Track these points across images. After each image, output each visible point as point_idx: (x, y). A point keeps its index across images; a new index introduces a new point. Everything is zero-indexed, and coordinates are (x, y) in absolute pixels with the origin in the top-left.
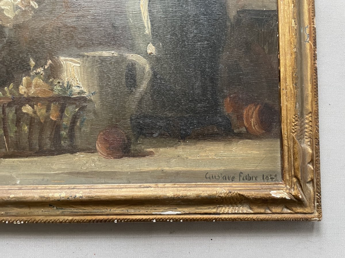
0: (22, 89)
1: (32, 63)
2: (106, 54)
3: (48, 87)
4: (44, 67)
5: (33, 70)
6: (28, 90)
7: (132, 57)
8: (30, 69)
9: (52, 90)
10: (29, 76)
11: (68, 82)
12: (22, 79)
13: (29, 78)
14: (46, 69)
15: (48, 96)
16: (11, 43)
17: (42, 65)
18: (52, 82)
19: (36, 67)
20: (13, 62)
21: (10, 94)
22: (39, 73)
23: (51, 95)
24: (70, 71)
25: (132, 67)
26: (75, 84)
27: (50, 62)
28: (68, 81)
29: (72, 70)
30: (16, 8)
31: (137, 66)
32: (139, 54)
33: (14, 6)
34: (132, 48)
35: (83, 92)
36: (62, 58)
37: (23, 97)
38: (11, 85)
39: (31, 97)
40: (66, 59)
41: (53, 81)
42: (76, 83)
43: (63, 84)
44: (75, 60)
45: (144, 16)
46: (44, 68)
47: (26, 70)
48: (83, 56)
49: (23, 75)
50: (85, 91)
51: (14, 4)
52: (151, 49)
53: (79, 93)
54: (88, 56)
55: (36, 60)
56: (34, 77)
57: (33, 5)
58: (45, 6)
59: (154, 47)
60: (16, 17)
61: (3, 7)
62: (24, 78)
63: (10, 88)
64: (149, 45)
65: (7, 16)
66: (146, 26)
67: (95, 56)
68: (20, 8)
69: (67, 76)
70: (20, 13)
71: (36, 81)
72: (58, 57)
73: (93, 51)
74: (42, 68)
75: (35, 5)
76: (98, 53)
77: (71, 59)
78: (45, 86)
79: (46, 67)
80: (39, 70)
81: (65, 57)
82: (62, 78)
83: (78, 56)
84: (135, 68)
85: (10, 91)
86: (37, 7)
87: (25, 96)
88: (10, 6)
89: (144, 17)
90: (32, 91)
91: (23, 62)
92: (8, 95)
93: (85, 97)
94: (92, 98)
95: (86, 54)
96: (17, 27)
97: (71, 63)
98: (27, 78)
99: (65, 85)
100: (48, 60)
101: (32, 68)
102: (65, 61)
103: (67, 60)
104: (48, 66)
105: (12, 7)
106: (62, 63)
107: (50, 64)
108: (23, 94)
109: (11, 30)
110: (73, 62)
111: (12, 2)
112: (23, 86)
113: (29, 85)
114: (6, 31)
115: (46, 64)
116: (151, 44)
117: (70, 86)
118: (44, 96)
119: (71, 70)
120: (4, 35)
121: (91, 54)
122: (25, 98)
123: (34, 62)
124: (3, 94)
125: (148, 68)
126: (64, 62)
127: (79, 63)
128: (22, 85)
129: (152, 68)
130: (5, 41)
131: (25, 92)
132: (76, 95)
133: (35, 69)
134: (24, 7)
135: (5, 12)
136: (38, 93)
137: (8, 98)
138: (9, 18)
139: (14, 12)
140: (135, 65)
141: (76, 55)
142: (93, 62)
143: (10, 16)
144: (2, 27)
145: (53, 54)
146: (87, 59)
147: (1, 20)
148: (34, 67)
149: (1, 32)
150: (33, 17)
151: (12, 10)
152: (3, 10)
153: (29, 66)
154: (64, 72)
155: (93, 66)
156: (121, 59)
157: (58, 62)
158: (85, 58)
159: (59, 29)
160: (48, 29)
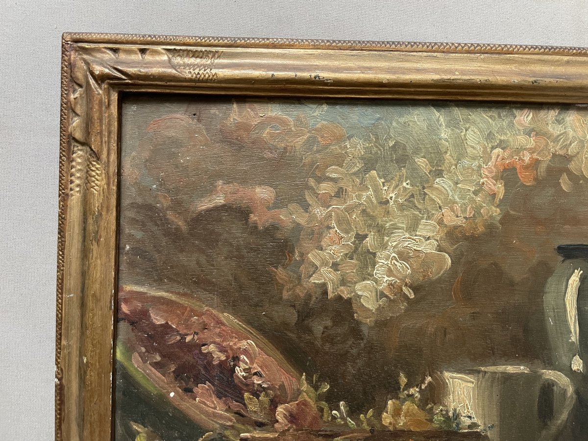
0: (387, 419)
1: (403, 380)
2: (510, 369)
3: (425, 416)
4: (421, 386)
5: (404, 390)
6: (396, 420)
7: (550, 374)
8: (399, 388)
9: (431, 421)
10: (397, 399)
11: (455, 410)
12: (386, 404)
13: (398, 402)
14: (423, 389)
15: (424, 429)
16: (372, 349)
17: (416, 383)
18: (431, 409)
19: (408, 386)
20: (374, 377)
21: (368, 425)
22: (412, 395)
23: (428, 428)
24: (458, 393)
25: (548, 388)
26: (464, 413)
27: (429, 379)
28: (455, 408)
30: (380, 295)
31: (555, 388)
32: (559, 371)
33: (377, 292)
34: (550, 364)
35: (474, 425)
36: (447, 374)
37: (387, 430)
38: (370, 412)
39: (399, 431)
40: (454, 375)
41: (432, 407)
42: (466, 411)
43: (447, 411)
44: (466, 377)
45: (570, 315)
46: (421, 388)
47: (394, 390)
48: (479, 372)
49: (389, 396)
50: (479, 423)
51: (376, 289)
52: (577, 364)
53: (470, 427)
54: (485, 372)
55: (408, 376)
56: (405, 400)
57: (407, 293)
58: (426, 295)
59: (581, 361)
60: (380, 309)
61: (360, 293)
62: (390, 402)
63: (368, 416)
64: (575, 358)
65: (366, 307)
66: (573, 330)
67: (495, 373)
68: (387, 296)
69: (453, 401)
70: (387, 304)
71: (407, 406)
72: (441, 372)
73: (494, 364)
74: (417, 388)
75: (410, 293)
76: (501, 368)
77: (461, 376)
78: (422, 416)
79: (423, 387)
80: (412, 391)
81: (450, 372)
82: (446, 404)
83: (471, 372)
84: (553, 390)
85: (368, 420)
86: (412, 296)
87: (391, 428)
88: (370, 291)
89: (571, 317)
90: (401, 422)
91: (388, 378)
92: (365, 425)
93: (477, 432)
94: (489, 434)
95: (483, 369)
96: (382, 324)
97: (460, 381)
98: (394, 403)
99: (451, 414)
100: (427, 376)
101: (402, 387)
102: (451, 378)
103: (456, 378)
104: (426, 385)
105: (374, 294)
106: (447, 381)
107: (430, 383)
108: (387, 425)
109: (371, 328)
110: (463, 380)
111: (374, 286)
112: (387, 414)
113: (397, 413)
114: (365, 330)
115: (423, 382)
116: (577, 356)
117: (457, 416)
118: (418, 430)
119: (460, 392)
120: (360, 335)
121: (492, 369)
122: (391, 431)
123: (406, 377)
124: (358, 425)
125: (570, 390)
126: (451, 380)
127: (473, 383)
128: (387, 412)
129: (577, 392)
130: (362, 345)
131: (390, 423)
132: (465, 429)
133: (406, 390)
134: (392, 295)
135: (362, 300)
136: (411, 425)
137: (364, 431)
138: (368, 310)
139: (377, 302)
140: (553, 386)
141: (468, 370)
142: (492, 382)
143: (370, 307)
144: (358, 323)
145: (433, 367)
146: (483, 377)
147: (357, 313)
148: (405, 385)
149: (356, 331)
150: (406, 310)
151: (374, 298)
152: (359, 297)
153: (398, 383)
154: (450, 395)
155: (492, 386)
156: (533, 377)
157: (442, 380)
158: (481, 375)
159: (445, 331)
160: (428, 331)
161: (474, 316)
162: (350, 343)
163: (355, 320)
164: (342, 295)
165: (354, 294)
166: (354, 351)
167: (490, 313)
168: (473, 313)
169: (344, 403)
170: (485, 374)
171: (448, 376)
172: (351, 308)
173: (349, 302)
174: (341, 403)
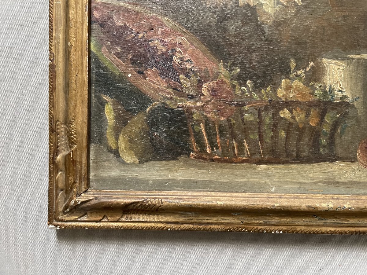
0: (281, 93)
1: (293, 65)
3: (309, 91)
4: (306, 69)
5: (293, 72)
6: (287, 94)
8: (290, 71)
9: (313, 94)
10: (288, 78)
11: (330, 86)
12: (281, 82)
13: (289, 81)
14: (307, 71)
15: (308, 100)
16: (271, 42)
17: (303, 67)
18: (313, 85)
19: (296, 69)
20: (272, 63)
21: (268, 97)
22: (300, 75)
23: (311, 99)
24: (333, 74)
26: (337, 88)
27: (312, 64)
28: (330, 85)
29: (336, 73)
30: (277, 3)
35: (344, 97)
36: (325, 60)
37: (281, 100)
38: (269, 88)
39: (289, 101)
40: (330, 61)
41: (314, 84)
42: (338, 87)
43: (325, 87)
44: (339, 62)
46: (305, 71)
47: (285, 71)
48: (348, 58)
49: (283, 77)
50: (348, 95)
53: (341, 98)
54: (353, 59)
55: (297, 61)
56: (294, 79)
58: (310, 2)
60: (277, 13)
62: (283, 81)
63: (267, 91)
65: (266, 12)
67: (360, 59)
68: (281, 4)
69: (329, 80)
70: (282, 9)
71: (296, 83)
72: (321, 59)
73: (359, 53)
74: (303, 70)
76: (364, 56)
77: (335, 61)
78: (307, 91)
79: (307, 70)
80: (299, 72)
81: (328, 58)
82: (324, 82)
85: (267, 93)
86: (300, 3)
87: (284, 99)
90: (291, 95)
91: (282, 63)
92: (265, 97)
93: (347, 102)
94: (355, 104)
95: (351, 56)
96: (278, 24)
97: (334, 65)
98: (286, 82)
99: (327, 89)
100: (310, 62)
101: (292, 70)
103: (331, 63)
104: (310, 68)
105: (272, 2)
106: (325, 65)
107: (312, 67)
108: (281, 97)
109: (270, 27)
112: (281, 89)
113: (288, 88)
114: (266, 28)
115: (307, 66)
117: (332, 90)
118: (304, 101)
119: (334, 73)
120: (262, 33)
121: (357, 56)
122: (283, 102)
123: (295, 63)
124: (260, 97)
126: (328, 64)
127: (344, 66)
128: (281, 88)
130: (264, 39)
131: (283, 96)
132: (338, 100)
133: (295, 71)
134: (286, 2)
135: (264, 7)
136: (298, 97)
137: (263, 101)
139: (275, 8)
141: (340, 57)
142: (358, 66)
143: (270, 12)
144: (261, 23)
145: (315, 56)
146: (351, 62)
147: (260, 16)
148: (294, 68)
149: (259, 29)
150: (295, 14)
151: (273, 5)
152: (262, 4)
153: (289, 67)
154: (327, 75)
155: (357, 69)
157: (321, 64)
158: (349, 61)
159: (324, 29)
160: (312, 28)
162: (255, 38)
163: (258, 21)
164: (249, 3)
165: (258, 2)
166: (258, 44)
167: (356, 16)
168: (344, 16)
169: (250, 81)
170: (353, 60)
171: (325, 61)
172: (256, 13)
173: (254, 8)
174: (248, 81)
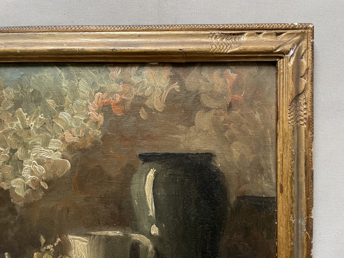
1: (43, 240)
2: (111, 233)
5: (44, 246)
7: (136, 237)
8: (41, 245)
10: (39, 252)
12: (33, 255)
13: (40, 254)
16: (23, 221)
17: (51, 242)
19: (46, 244)
22: (49, 250)
24: (77, 248)
25: (135, 247)
27: (59, 240)
29: (80, 248)
30: (27, 187)
31: (140, 246)
32: (142, 235)
33: (24, 185)
34: (137, 230)
36: (70, 237)
40: (75, 237)
41: (62, 257)
44: (82, 238)
45: (148, 198)
46: (54, 245)
47: (37, 246)
48: (90, 235)
49: (35, 250)
51: (24, 183)
52: (155, 230)
54: (95, 235)
55: (47, 237)
56: (44, 253)
57: (43, 185)
58: (55, 187)
59: (157, 228)
60: (27, 196)
61: (14, 186)
62: (35, 254)
64: (152, 226)
65: (18, 195)
66: (150, 208)
67: (101, 236)
68: (31, 188)
69: (75, 254)
70: (31, 193)
71: (46, 256)
72: (67, 236)
73: (100, 230)
74: (52, 245)
75: (45, 186)
76: (104, 233)
77: (79, 238)
79: (55, 245)
80: (49, 247)
81: (72, 235)
82: (70, 255)
83: (85, 235)
84: (139, 247)
86: (47, 188)
88: (20, 185)
89: (149, 199)
91: (34, 239)
95: (93, 233)
96: (29, 205)
97: (78, 241)
98: (38, 254)
100: (58, 238)
101: (42, 245)
102: (73, 239)
103: (75, 239)
104: (57, 243)
105: (23, 186)
106: (70, 241)
107: (59, 242)
109: (22, 208)
110: (80, 240)
111: (22, 182)
114: (18, 210)
115: (55, 241)
116: (154, 225)
119: (78, 248)
120: (15, 212)
121: (99, 233)
123: (45, 239)
125: (151, 247)
127: (87, 242)
129: (155, 248)
130: (17, 218)
133: (45, 246)
134: (34, 187)
135: (15, 191)
138: (19, 196)
139: (25, 191)
140: (139, 244)
141: (84, 234)
142: (99, 241)
143: (21, 195)
144: (14, 205)
145: (62, 233)
146: (93, 239)
147: (12, 198)
148: (44, 244)
149: (12, 210)
150: (43, 197)
151: (23, 189)
152: (14, 188)
153: (40, 243)
154: (73, 250)
155: (99, 244)
156: (126, 239)
157: (67, 240)
158: (92, 237)
159: (68, 209)
160: (58, 209)
161: (86, 200)
162: (9, 217)
163: (11, 203)
164: (3, 187)
165: (10, 186)
166: (12, 222)
167: (97, 197)
168: (86, 198)
169: (8, 253)
170: (94, 236)
171: (71, 238)
172: (9, 195)
173: (7, 191)
174: (6, 253)
